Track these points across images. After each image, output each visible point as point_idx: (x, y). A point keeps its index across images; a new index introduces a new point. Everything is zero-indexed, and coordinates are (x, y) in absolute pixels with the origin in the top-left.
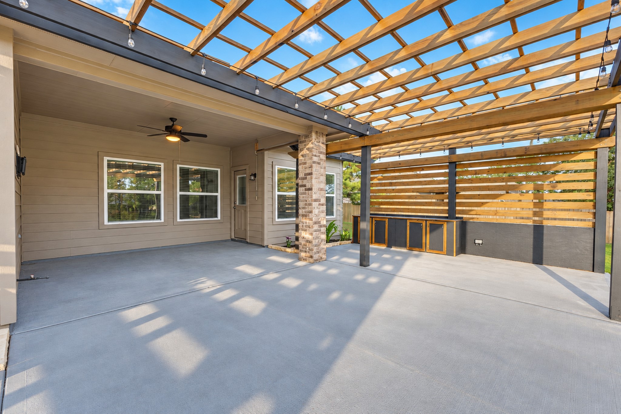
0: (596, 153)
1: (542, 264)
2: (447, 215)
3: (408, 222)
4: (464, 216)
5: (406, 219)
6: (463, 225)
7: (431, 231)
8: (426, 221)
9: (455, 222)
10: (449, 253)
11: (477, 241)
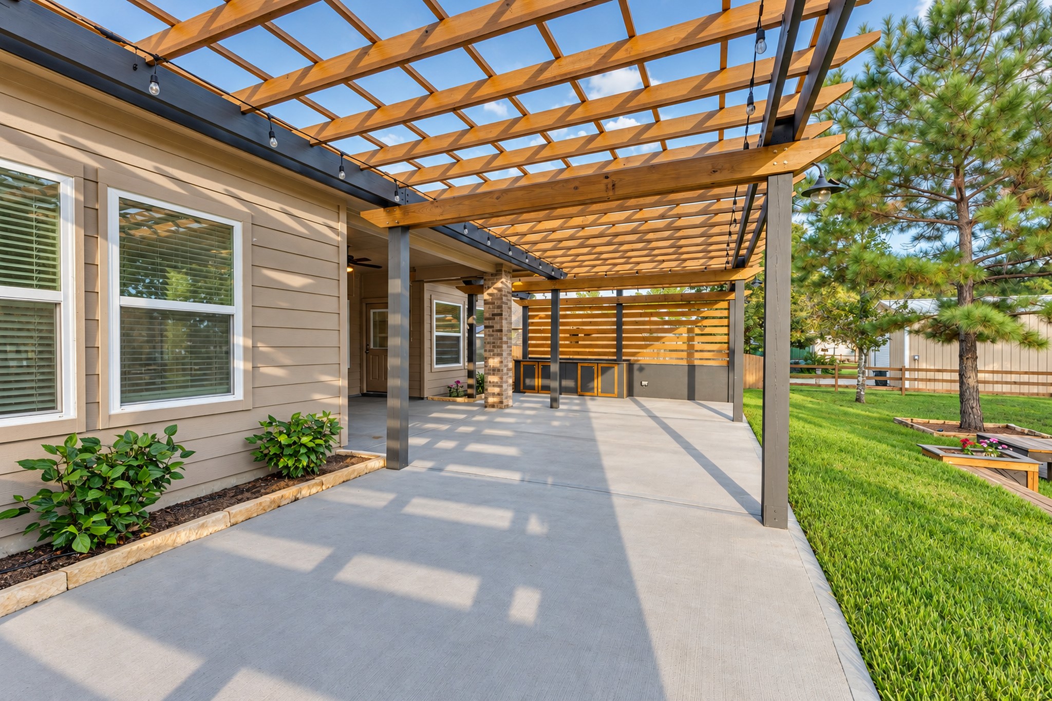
0: (729, 303)
1: (694, 400)
2: (615, 358)
3: (579, 365)
4: (632, 358)
5: (577, 363)
6: (631, 366)
7: (602, 374)
8: (598, 363)
9: (625, 365)
10: (620, 396)
11: (644, 383)
